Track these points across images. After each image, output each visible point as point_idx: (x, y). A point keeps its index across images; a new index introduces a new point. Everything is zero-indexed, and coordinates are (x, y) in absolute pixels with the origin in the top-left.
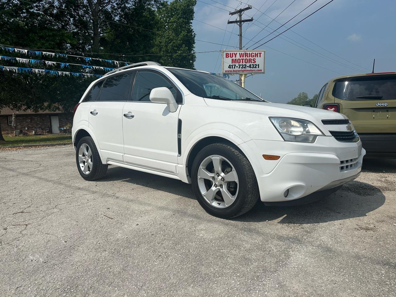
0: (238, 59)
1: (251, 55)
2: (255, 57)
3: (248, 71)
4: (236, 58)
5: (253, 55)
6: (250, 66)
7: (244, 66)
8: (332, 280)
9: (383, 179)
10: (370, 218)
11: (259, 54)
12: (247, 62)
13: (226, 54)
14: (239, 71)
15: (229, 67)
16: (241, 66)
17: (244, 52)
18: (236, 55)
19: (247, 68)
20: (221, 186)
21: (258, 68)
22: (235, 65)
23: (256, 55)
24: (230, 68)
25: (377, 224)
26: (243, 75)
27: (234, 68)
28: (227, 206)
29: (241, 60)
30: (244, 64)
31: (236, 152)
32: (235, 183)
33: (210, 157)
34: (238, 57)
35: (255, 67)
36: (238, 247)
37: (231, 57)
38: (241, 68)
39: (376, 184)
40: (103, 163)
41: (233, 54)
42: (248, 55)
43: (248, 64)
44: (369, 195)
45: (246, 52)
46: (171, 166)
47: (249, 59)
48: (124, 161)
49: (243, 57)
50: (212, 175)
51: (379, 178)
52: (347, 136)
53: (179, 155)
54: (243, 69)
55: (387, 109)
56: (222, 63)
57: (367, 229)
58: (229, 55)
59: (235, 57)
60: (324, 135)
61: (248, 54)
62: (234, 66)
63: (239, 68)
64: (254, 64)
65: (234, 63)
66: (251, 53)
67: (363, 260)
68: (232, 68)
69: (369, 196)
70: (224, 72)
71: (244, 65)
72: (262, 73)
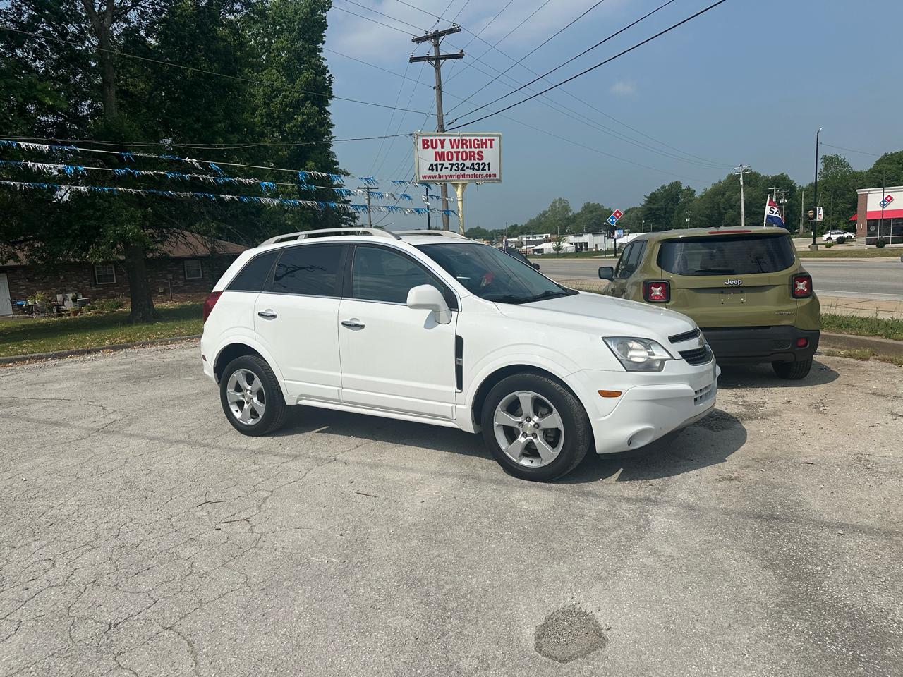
0: (448, 153)
1: (473, 144)
2: (482, 147)
3: (468, 176)
4: (443, 150)
5: (478, 145)
6: (472, 167)
7: (460, 167)
8: (705, 540)
9: (740, 400)
10: (732, 463)
11: (489, 142)
12: (466, 159)
13: (423, 140)
14: (450, 177)
15: (429, 169)
16: (455, 167)
17: (458, 138)
18: (442, 143)
19: (466, 170)
20: (534, 435)
21: (489, 170)
22: (443, 165)
23: (484, 144)
24: (433, 170)
25: (741, 472)
26: (460, 186)
27: (441, 170)
28: (545, 464)
29: (455, 155)
30: (460, 161)
31: (558, 387)
32: (557, 431)
33: (516, 393)
34: (447, 147)
35: (483, 169)
36: (582, 516)
37: (433, 148)
38: (455, 170)
39: (731, 409)
40: (287, 404)
41: (436, 140)
42: (468, 144)
43: (468, 163)
44: (724, 429)
45: (464, 138)
46: (445, 407)
47: (470, 152)
48: (341, 399)
49: (458, 147)
50: (520, 420)
51: (734, 399)
52: (699, 354)
53: (459, 391)
55: (740, 289)
56: (416, 160)
57: (731, 479)
58: (429, 143)
59: (442, 147)
60: (673, 358)
61: (466, 140)
62: (439, 167)
63: (451, 170)
64: (481, 162)
66: (473, 138)
67: (733, 516)
68: (437, 171)
69: (725, 431)
70: (421, 179)
71: (461, 165)
72: (497, 180)
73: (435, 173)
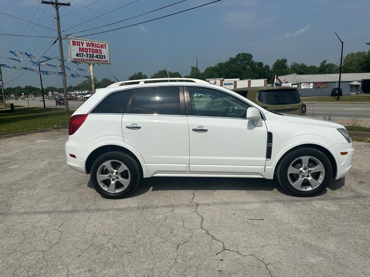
0: (85, 49)
1: (97, 46)
2: (101, 48)
3: (95, 60)
4: (83, 47)
5: (99, 46)
6: (97, 57)
7: (92, 56)
11: (104, 46)
13: (73, 41)
14: (87, 60)
15: (76, 56)
16: (89, 56)
17: (90, 42)
18: (82, 44)
19: (94, 57)
20: (308, 176)
21: (105, 58)
22: (83, 54)
23: (102, 46)
24: (78, 56)
26: (92, 65)
27: (82, 57)
28: (314, 188)
29: (89, 50)
30: (91, 53)
33: (300, 158)
34: (85, 46)
35: (102, 58)
37: (78, 45)
38: (89, 57)
41: (79, 42)
42: (95, 45)
43: (95, 54)
45: (93, 42)
46: (259, 168)
47: (96, 49)
49: (90, 46)
53: (268, 159)
54: (91, 59)
56: (70, 50)
58: (76, 43)
59: (83, 46)
62: (81, 55)
63: (87, 57)
64: (101, 55)
65: (82, 52)
66: (97, 43)
68: (80, 56)
70: (72, 60)
71: (92, 55)
72: (109, 64)
73: (79, 58)
